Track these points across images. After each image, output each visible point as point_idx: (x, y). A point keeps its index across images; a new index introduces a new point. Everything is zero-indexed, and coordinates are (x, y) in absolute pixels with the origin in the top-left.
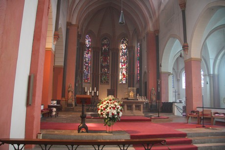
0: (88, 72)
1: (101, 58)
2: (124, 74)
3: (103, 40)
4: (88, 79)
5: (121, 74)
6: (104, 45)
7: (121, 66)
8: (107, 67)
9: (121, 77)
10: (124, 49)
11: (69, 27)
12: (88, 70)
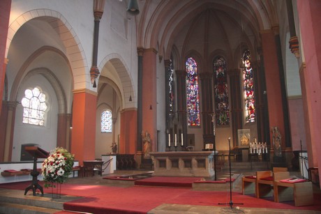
0: (196, 111)
1: (214, 88)
2: (251, 107)
3: (215, 61)
4: (196, 122)
5: (246, 108)
6: (217, 68)
7: (245, 96)
8: (226, 100)
9: (247, 113)
10: (248, 68)
11: (141, 54)
12: (196, 108)
